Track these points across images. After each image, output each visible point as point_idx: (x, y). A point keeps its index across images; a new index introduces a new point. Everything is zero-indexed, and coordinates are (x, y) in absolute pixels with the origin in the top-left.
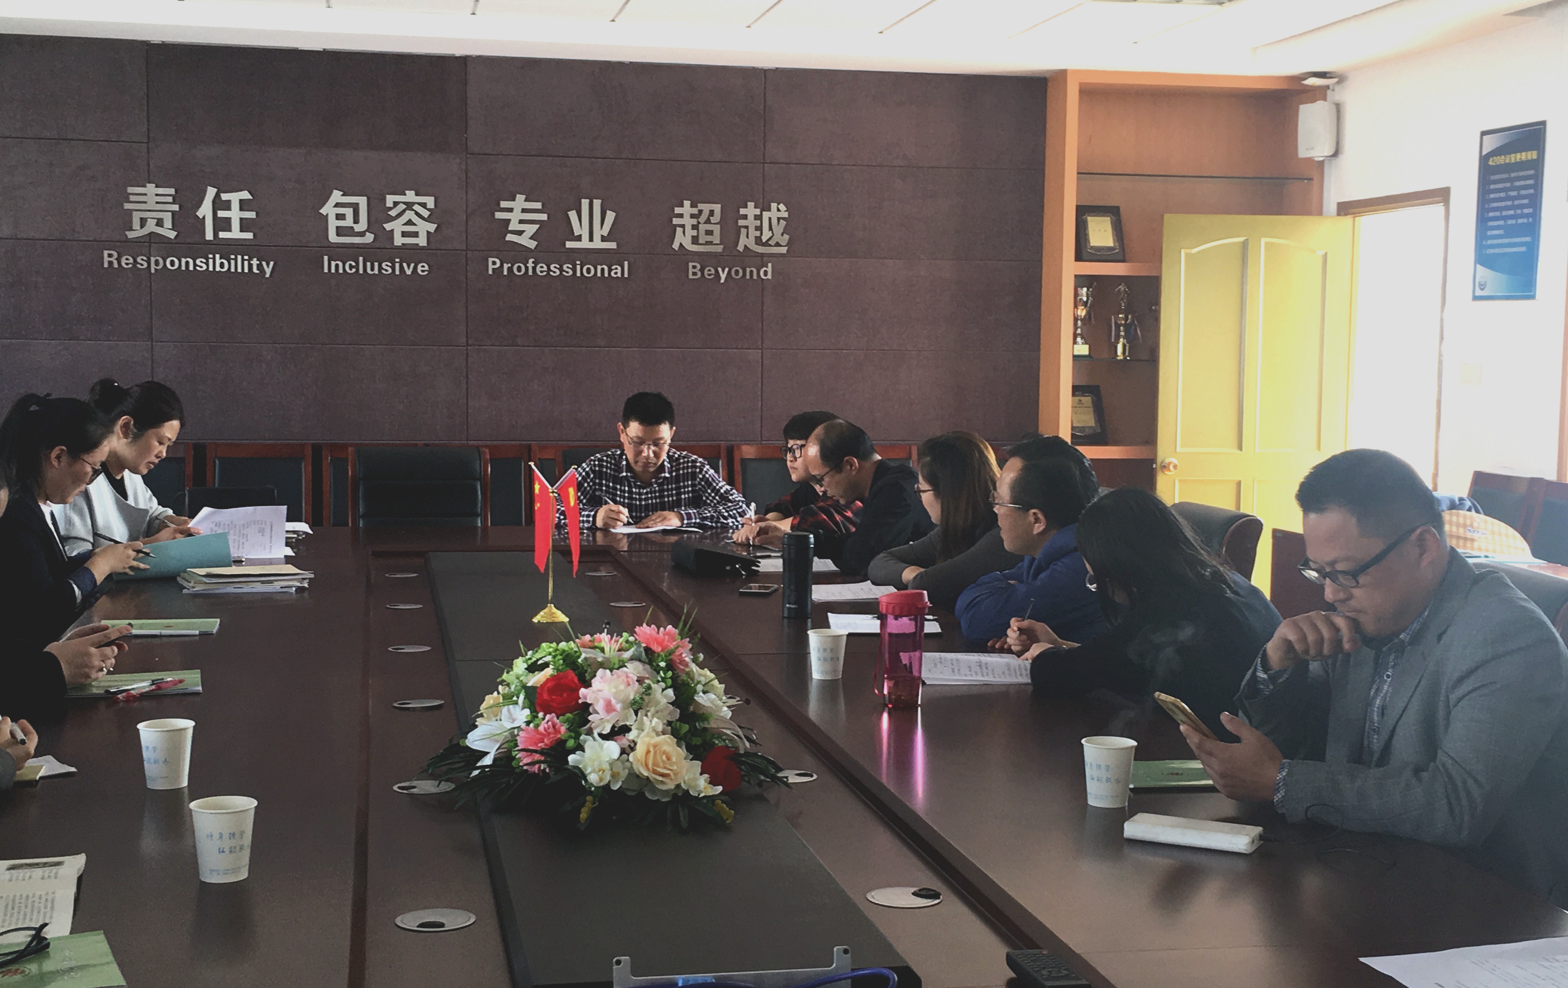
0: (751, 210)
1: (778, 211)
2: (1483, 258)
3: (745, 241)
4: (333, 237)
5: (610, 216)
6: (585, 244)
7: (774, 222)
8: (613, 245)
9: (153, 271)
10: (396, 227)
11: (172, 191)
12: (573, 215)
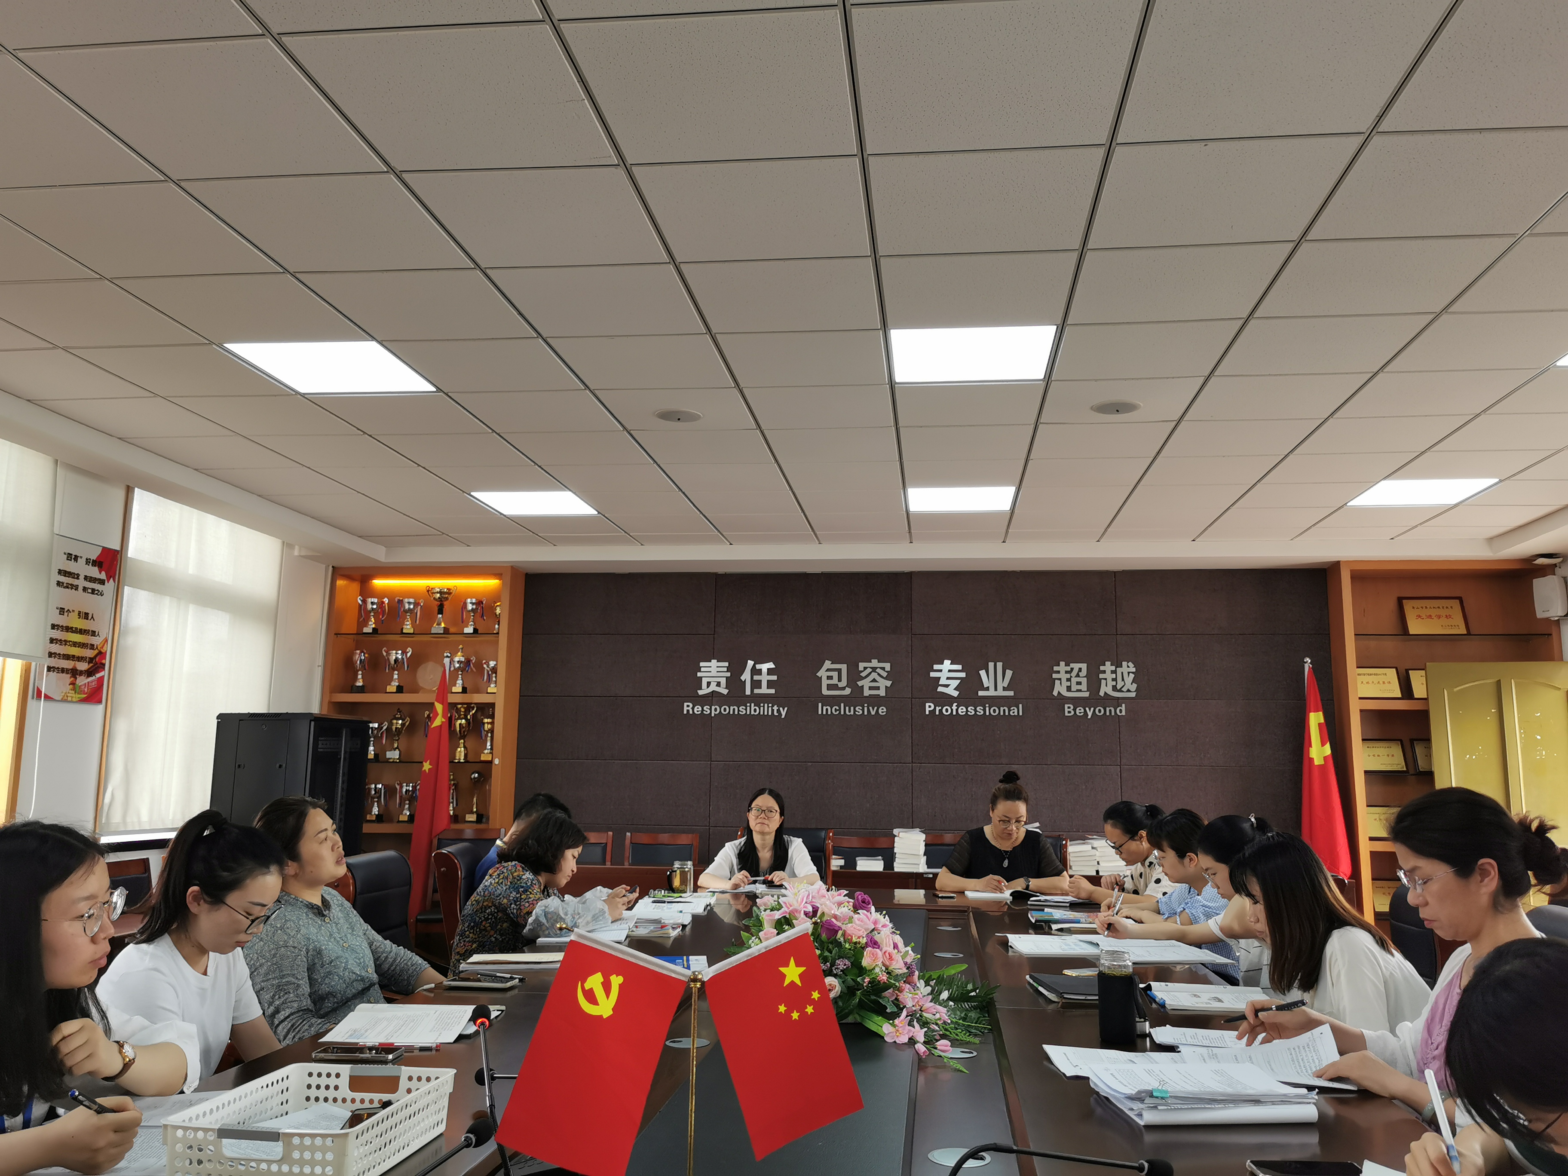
0: (1108, 667)
1: (1128, 668)
3: (1106, 689)
4: (825, 692)
5: (1009, 673)
6: (991, 693)
7: (1126, 675)
8: (1011, 693)
9: (713, 715)
10: (865, 683)
11: (727, 664)
12: (983, 673)
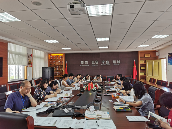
2: (169, 62)
8: (109, 63)
10: (96, 63)
